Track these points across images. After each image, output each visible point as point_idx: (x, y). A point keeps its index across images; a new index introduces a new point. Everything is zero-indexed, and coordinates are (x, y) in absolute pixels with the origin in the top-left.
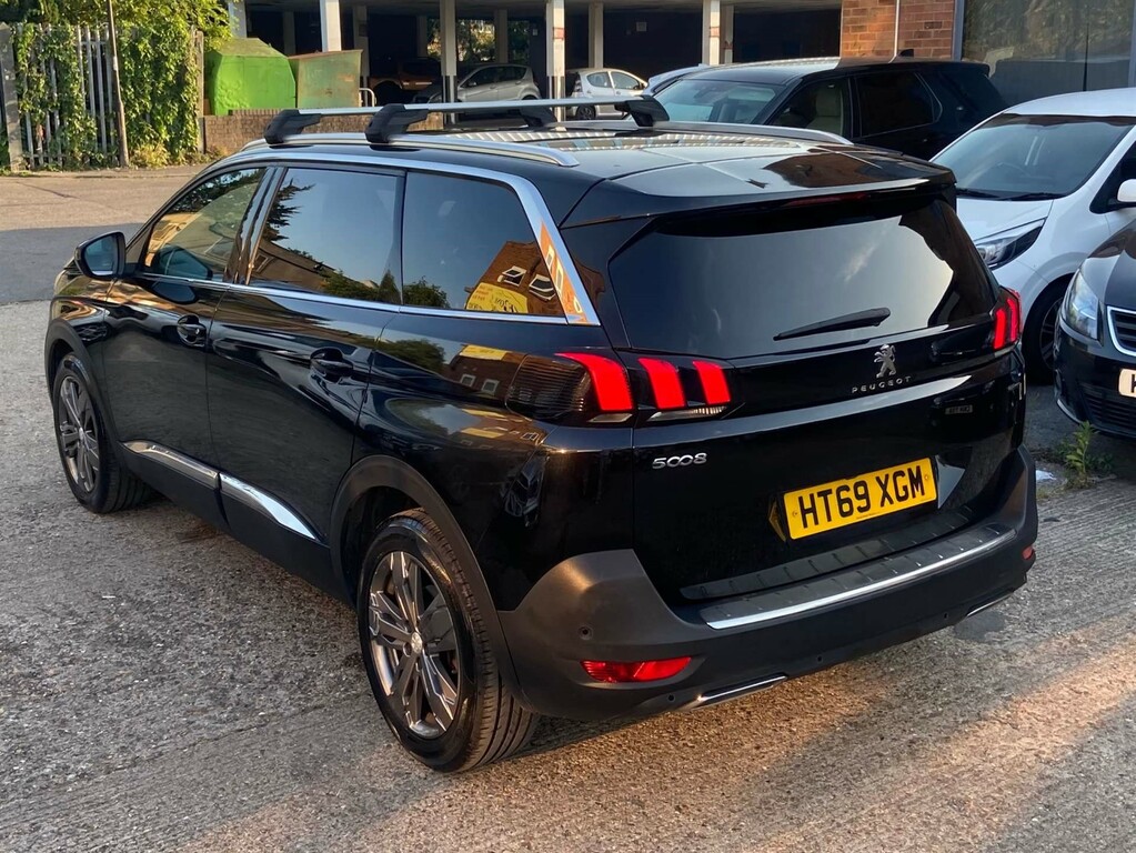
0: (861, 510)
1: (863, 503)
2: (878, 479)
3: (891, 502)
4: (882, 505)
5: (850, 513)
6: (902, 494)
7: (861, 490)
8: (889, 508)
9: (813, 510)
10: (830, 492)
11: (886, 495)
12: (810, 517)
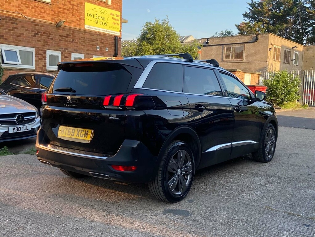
0: (72, 135)
1: (73, 134)
2: (78, 130)
3: (79, 136)
4: (76, 136)
5: (70, 135)
6: (82, 135)
7: (73, 131)
8: (77, 137)
9: (63, 131)
10: (68, 129)
11: (78, 134)
12: (62, 132)
